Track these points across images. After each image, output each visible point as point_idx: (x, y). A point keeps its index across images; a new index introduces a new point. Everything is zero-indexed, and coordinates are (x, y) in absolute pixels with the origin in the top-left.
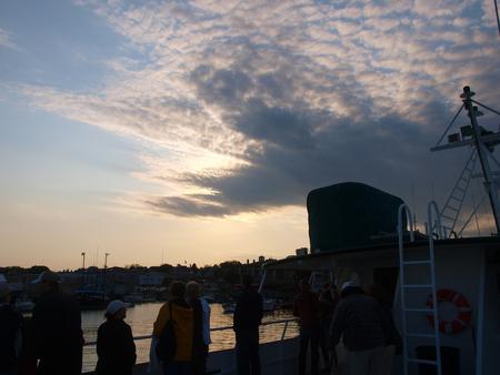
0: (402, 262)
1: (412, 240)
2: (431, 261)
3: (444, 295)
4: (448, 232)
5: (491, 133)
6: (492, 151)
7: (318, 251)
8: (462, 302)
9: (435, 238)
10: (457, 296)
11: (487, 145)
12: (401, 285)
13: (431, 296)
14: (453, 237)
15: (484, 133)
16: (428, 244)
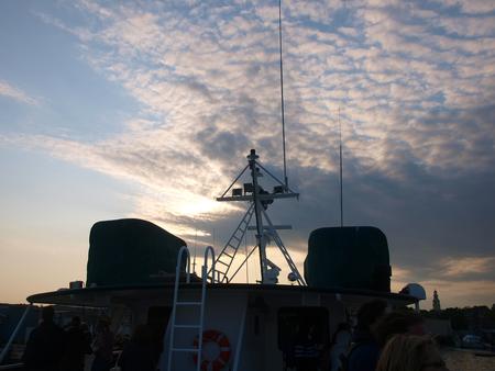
0: (176, 303)
1: (188, 282)
2: (202, 303)
3: (210, 336)
4: (222, 276)
5: (266, 193)
6: (266, 208)
7: (93, 285)
8: (225, 342)
9: (209, 281)
10: (220, 337)
11: (263, 203)
12: (172, 324)
13: (198, 337)
14: (225, 282)
15: (262, 192)
16: (201, 286)
